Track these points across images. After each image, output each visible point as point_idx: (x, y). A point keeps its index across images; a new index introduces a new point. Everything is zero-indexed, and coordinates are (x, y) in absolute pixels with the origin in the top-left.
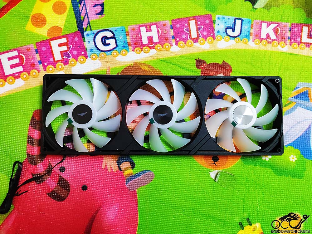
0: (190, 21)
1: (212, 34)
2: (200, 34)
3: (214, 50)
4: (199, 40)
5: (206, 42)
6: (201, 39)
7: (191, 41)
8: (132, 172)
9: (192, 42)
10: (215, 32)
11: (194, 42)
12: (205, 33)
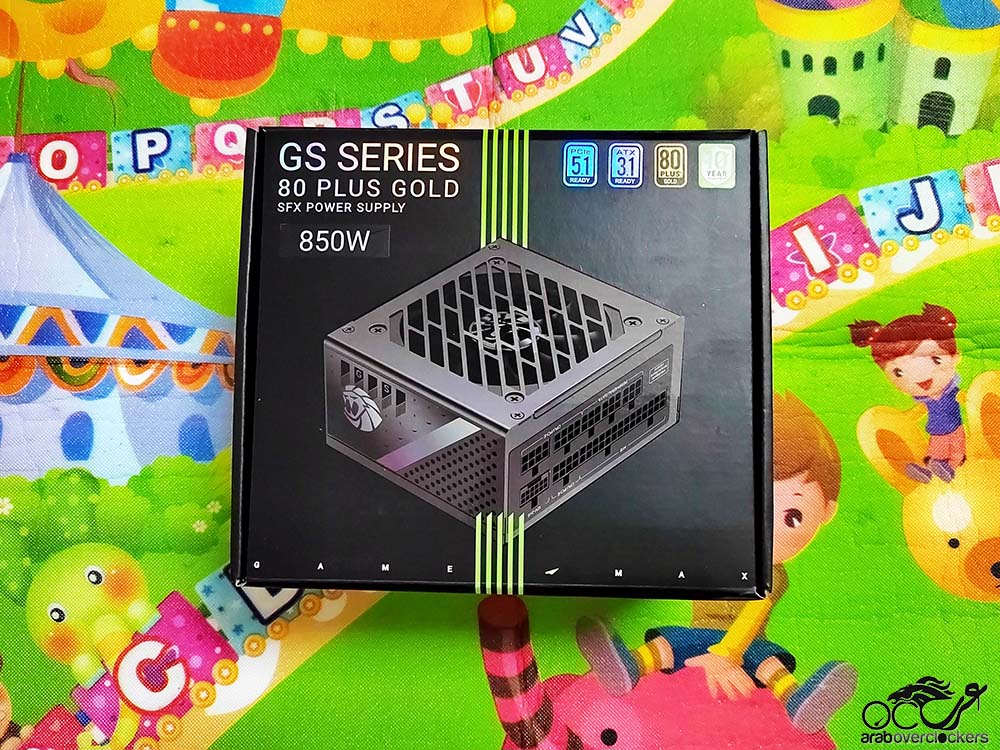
0: (795, 233)
1: (866, 245)
2: (835, 254)
3: (888, 284)
4: (839, 272)
5: (859, 270)
6: (842, 266)
7: (819, 281)
8: (796, 681)
9: (823, 283)
10: (874, 236)
11: (828, 282)
12: (848, 249)
